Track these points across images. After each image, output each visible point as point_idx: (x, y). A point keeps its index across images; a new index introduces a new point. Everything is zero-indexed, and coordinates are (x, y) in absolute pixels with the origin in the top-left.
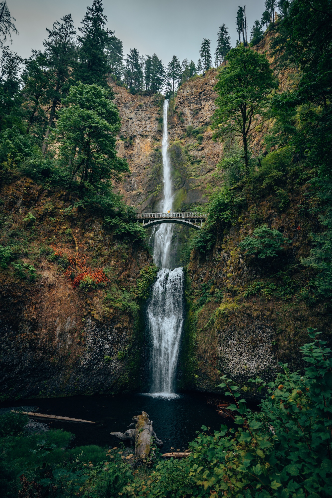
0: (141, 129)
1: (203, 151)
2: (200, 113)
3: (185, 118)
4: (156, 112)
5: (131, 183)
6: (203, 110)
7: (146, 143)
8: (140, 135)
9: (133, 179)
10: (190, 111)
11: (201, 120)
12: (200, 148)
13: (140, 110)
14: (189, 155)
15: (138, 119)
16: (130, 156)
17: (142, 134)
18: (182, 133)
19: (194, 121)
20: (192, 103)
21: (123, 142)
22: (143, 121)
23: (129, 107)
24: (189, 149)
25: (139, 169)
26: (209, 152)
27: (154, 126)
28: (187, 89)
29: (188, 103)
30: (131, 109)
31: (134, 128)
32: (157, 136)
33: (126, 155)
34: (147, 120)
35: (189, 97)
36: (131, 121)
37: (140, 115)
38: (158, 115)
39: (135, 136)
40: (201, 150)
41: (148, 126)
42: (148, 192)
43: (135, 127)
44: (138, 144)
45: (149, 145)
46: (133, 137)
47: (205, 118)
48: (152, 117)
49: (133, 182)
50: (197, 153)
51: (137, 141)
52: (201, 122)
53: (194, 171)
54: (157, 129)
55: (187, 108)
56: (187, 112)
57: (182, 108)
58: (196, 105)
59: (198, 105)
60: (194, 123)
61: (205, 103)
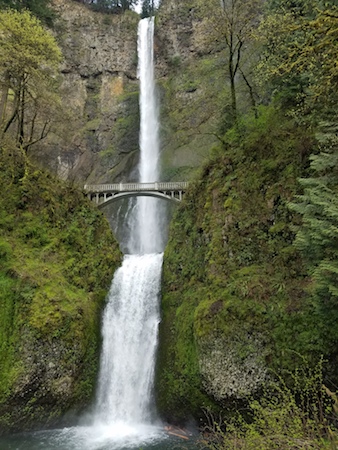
0: (109, 63)
1: (195, 93)
2: (191, 38)
3: (169, 46)
4: (129, 38)
5: (98, 140)
6: (195, 34)
7: (117, 83)
8: (108, 71)
10: (176, 35)
11: (192, 49)
12: (191, 89)
13: (107, 35)
14: (176, 99)
15: (104, 48)
16: (95, 103)
17: (111, 70)
19: (183, 50)
21: (85, 82)
22: (112, 51)
23: (90, 31)
24: (176, 89)
25: (107, 120)
27: (127, 58)
28: (172, 4)
30: (95, 33)
31: (99, 62)
33: (90, 100)
34: (116, 50)
37: (106, 42)
39: (101, 73)
40: (192, 91)
41: (119, 59)
42: (123, 153)
43: (100, 60)
44: (105, 84)
45: (120, 85)
46: (97, 75)
47: (197, 45)
49: (100, 139)
50: (187, 95)
51: (104, 80)
54: (131, 62)
55: (173, 31)
56: (173, 37)
58: (185, 27)
59: (188, 27)
60: (182, 53)
61: (197, 24)
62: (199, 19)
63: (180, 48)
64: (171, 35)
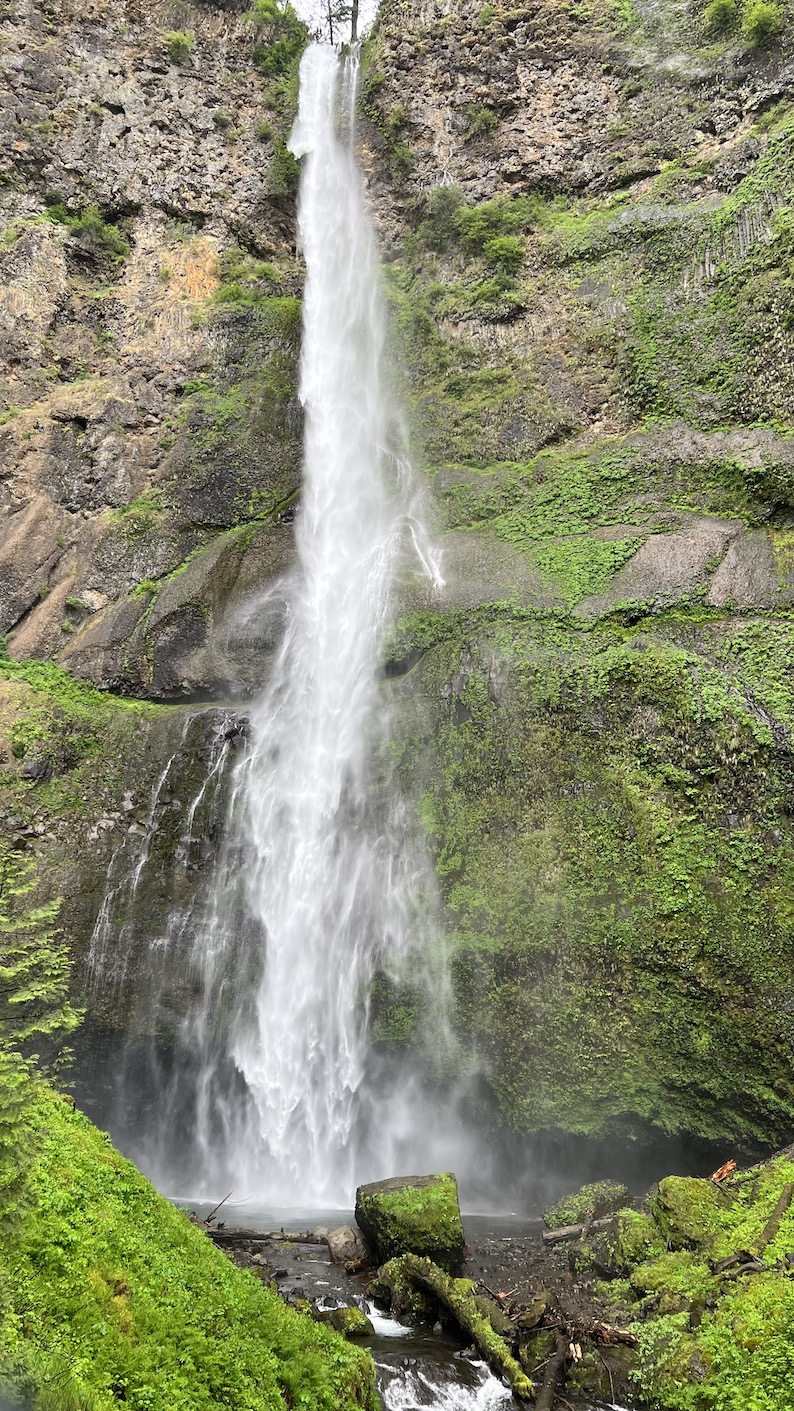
1: (519, 326)
2: (505, 127)
3: (418, 149)
4: (259, 97)
5: (92, 463)
6: (523, 115)
7: (195, 255)
8: (165, 207)
9: (109, 440)
10: (448, 112)
11: (510, 165)
12: (504, 310)
13: (174, 71)
14: (441, 343)
15: (158, 116)
16: (98, 316)
17: (176, 204)
19: (472, 168)
21: (62, 231)
22: (186, 133)
23: (107, 44)
24: (440, 307)
25: (143, 387)
26: (555, 336)
27: (247, 172)
30: (124, 56)
31: (132, 165)
32: (256, 227)
33: (76, 302)
34: (205, 133)
36: (112, 124)
37: (168, 96)
38: (269, 115)
39: (132, 210)
40: (507, 320)
42: (196, 525)
43: (136, 158)
44: (149, 252)
45: (209, 265)
46: (120, 213)
48: (236, 118)
49: (103, 457)
50: (485, 332)
51: (146, 234)
52: (509, 177)
53: (467, 434)
54: (260, 188)
55: (436, 96)
56: (435, 117)
57: (405, 93)
58: (486, 83)
59: (499, 84)
60: (469, 179)
61: (534, 77)
62: (546, 59)
63: (462, 160)
64: (428, 112)
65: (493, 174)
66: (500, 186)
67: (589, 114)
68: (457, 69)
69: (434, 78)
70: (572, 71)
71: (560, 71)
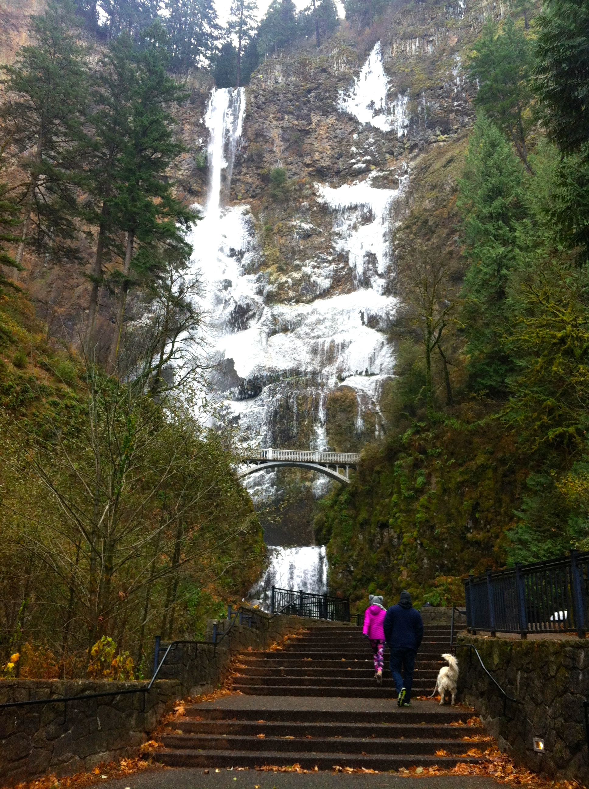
2: (306, 140)
3: (267, 147)
6: (314, 136)
10: (280, 131)
11: (308, 160)
14: (274, 245)
18: (257, 183)
19: (291, 159)
20: (289, 113)
24: (275, 228)
27: (187, 157)
28: (277, 74)
29: (278, 111)
32: (191, 180)
35: (281, 97)
38: (197, 129)
40: (303, 237)
47: (317, 156)
52: (308, 166)
54: (194, 164)
55: (275, 123)
56: (275, 133)
57: (261, 120)
58: (297, 120)
59: (303, 122)
60: (289, 164)
61: (319, 119)
62: (323, 112)
63: (287, 154)
64: (271, 130)
65: (300, 163)
66: (303, 169)
67: (342, 139)
68: (284, 112)
69: (274, 114)
70: (335, 118)
71: (330, 117)
